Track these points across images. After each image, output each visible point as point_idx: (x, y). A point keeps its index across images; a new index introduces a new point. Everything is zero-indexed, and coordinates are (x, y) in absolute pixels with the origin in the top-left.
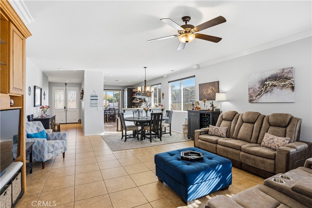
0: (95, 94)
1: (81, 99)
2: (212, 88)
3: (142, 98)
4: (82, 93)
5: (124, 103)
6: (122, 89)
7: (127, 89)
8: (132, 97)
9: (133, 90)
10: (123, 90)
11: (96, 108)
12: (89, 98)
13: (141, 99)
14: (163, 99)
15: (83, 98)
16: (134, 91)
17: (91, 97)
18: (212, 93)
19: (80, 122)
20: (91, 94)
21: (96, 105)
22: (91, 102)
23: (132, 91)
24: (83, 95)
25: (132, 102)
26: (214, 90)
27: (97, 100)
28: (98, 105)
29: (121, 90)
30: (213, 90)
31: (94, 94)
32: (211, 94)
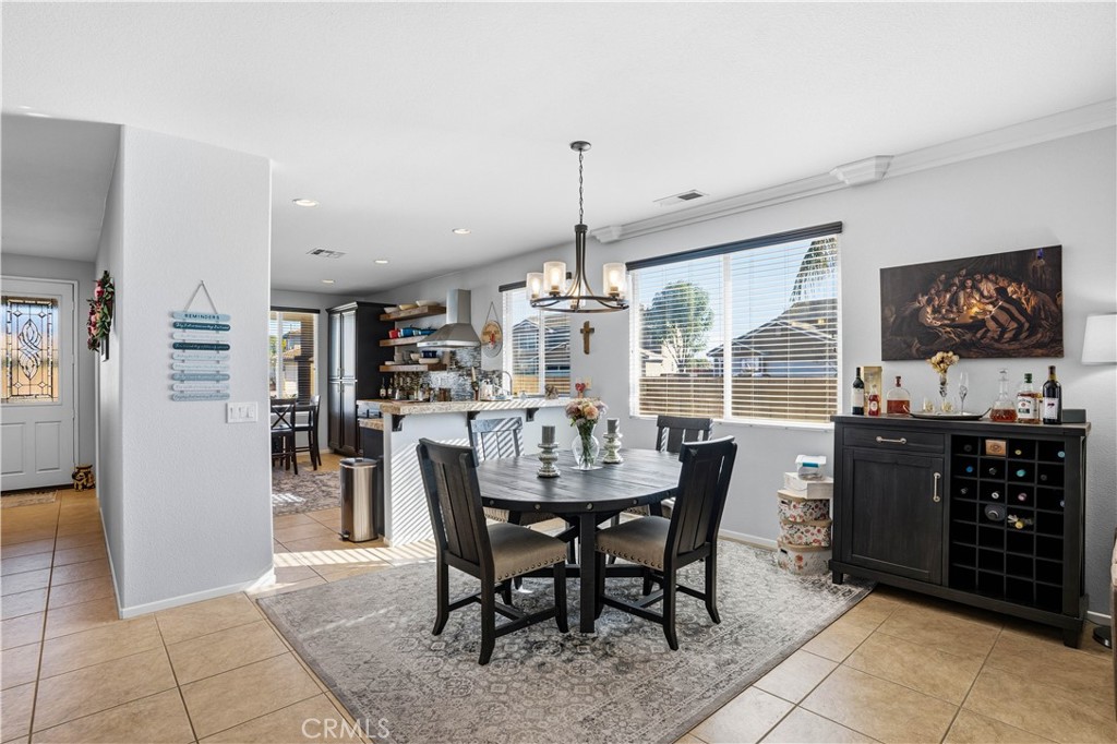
0: (208, 311)
1: (93, 345)
2: (1001, 291)
3: (440, 351)
4: (106, 300)
5: (336, 372)
6: (329, 305)
7: (354, 305)
8: (383, 343)
9: (388, 310)
10: (331, 312)
11: (220, 404)
12: (164, 335)
13: (434, 355)
14: (587, 352)
15: (106, 336)
16: (393, 317)
17: (175, 325)
18: (1003, 317)
19: (83, 479)
20: (179, 307)
21: (211, 386)
22: (179, 366)
23: (382, 318)
24: (110, 312)
25: (382, 369)
26: (1017, 303)
27: (226, 347)
28: (231, 386)
29: (317, 311)
30: (1009, 300)
31: (200, 307)
32: (992, 325)
